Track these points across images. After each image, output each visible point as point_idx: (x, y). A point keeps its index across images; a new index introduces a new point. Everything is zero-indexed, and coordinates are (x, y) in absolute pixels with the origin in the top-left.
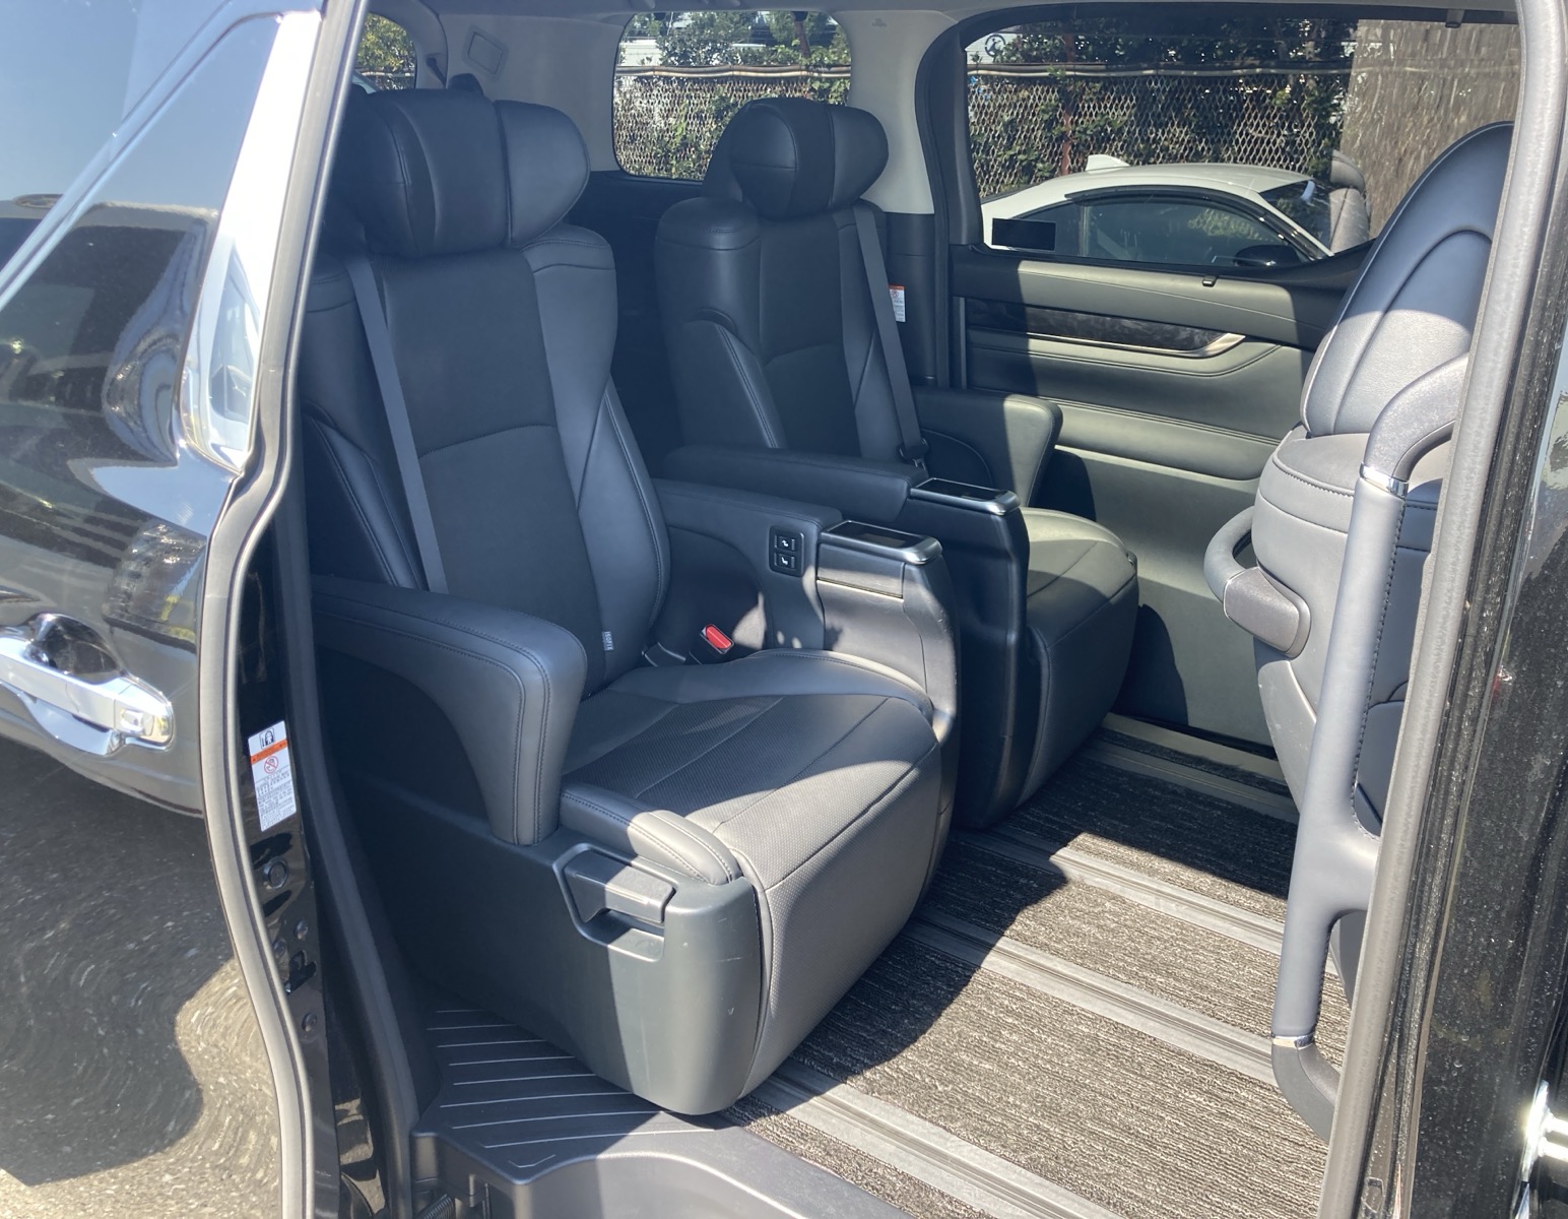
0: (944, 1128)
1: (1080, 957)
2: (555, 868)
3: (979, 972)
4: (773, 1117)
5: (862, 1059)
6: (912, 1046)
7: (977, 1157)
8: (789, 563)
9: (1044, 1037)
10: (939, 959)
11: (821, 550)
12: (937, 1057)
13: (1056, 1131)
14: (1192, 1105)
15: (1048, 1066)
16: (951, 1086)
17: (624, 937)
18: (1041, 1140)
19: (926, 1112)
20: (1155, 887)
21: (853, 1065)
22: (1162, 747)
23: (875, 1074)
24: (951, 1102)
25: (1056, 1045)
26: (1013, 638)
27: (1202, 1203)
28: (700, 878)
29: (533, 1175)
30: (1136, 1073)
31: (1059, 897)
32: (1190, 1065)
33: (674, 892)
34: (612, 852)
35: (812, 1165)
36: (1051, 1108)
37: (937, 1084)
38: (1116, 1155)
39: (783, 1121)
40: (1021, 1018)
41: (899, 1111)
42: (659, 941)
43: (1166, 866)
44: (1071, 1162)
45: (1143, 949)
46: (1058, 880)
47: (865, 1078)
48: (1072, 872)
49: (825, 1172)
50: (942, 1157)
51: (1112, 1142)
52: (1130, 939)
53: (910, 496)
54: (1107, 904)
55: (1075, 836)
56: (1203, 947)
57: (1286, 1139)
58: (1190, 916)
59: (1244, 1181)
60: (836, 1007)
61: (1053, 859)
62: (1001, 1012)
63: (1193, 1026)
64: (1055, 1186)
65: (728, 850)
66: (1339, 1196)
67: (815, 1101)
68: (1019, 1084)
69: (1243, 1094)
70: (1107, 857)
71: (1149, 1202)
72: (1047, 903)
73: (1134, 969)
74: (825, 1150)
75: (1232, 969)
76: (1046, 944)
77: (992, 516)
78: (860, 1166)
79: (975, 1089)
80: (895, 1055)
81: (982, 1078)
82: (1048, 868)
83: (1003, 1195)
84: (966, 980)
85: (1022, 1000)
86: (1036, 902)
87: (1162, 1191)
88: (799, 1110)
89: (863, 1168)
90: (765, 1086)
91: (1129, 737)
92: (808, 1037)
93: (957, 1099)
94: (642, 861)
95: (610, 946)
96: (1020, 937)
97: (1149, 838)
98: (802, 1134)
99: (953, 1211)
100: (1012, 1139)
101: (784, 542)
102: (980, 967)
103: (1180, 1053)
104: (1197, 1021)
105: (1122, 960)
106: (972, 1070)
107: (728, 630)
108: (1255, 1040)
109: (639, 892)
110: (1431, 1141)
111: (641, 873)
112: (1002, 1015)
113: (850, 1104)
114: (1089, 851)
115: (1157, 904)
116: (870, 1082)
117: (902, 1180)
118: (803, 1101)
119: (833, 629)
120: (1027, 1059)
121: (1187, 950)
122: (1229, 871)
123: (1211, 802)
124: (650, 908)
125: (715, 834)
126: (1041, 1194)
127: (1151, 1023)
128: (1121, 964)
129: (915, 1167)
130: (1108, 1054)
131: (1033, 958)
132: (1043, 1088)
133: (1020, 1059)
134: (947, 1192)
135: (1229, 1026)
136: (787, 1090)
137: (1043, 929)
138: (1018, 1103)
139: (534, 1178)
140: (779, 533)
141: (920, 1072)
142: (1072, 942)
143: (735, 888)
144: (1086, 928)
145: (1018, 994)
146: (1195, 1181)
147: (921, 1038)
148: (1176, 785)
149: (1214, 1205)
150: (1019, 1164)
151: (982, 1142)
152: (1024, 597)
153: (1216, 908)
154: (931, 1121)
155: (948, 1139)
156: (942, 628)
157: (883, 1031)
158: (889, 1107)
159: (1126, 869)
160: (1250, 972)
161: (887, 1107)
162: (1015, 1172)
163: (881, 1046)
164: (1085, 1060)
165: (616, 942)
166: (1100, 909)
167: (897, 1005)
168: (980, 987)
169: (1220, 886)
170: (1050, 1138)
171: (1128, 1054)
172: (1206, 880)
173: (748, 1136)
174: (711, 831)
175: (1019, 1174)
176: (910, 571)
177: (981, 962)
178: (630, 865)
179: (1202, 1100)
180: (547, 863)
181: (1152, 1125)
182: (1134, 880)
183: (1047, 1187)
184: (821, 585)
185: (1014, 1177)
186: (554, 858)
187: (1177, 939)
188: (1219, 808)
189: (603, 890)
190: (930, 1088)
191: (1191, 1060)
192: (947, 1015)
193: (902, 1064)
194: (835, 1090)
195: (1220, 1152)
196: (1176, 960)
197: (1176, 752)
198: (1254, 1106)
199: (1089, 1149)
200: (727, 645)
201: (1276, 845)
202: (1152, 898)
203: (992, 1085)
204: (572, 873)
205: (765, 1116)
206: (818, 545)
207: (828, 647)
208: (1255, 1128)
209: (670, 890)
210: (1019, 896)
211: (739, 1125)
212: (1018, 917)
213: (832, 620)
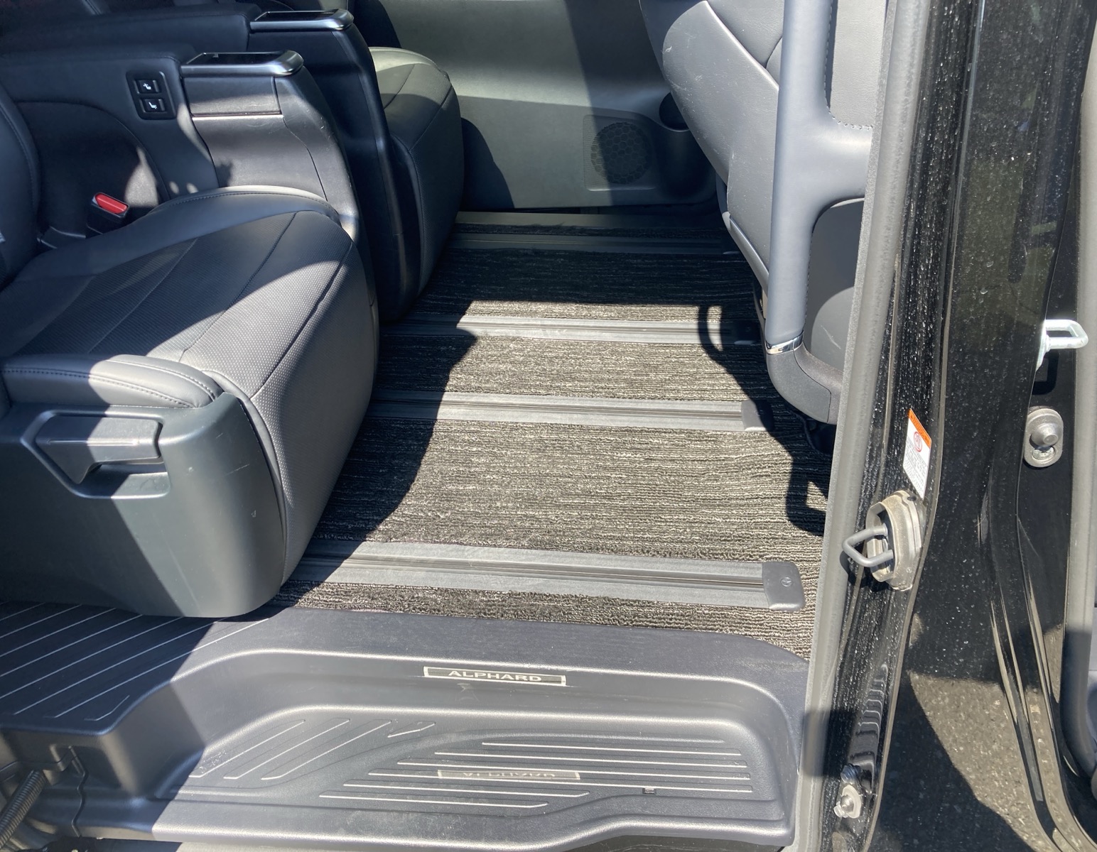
0: (457, 543)
1: (507, 388)
2: (24, 443)
3: (437, 423)
4: (315, 589)
5: (371, 518)
6: (407, 494)
7: (491, 554)
8: (158, 106)
9: (504, 452)
10: (402, 424)
11: (186, 84)
12: (430, 495)
13: (539, 514)
14: (625, 461)
15: (515, 471)
16: (450, 512)
17: (126, 484)
18: (532, 524)
19: (438, 538)
20: (539, 323)
21: (366, 525)
22: (505, 226)
23: (386, 524)
24: (454, 523)
25: (515, 454)
26: (381, 144)
27: (659, 524)
28: (182, 405)
29: (114, 721)
30: (579, 454)
31: (475, 351)
32: (614, 435)
33: (160, 426)
34: (81, 409)
35: (363, 612)
36: (529, 499)
37: (438, 514)
38: (589, 514)
39: (325, 589)
40: (482, 444)
41: (417, 544)
42: (161, 478)
43: (541, 307)
44: (560, 531)
45: (548, 368)
46: (468, 341)
47: (380, 531)
48: (477, 331)
49: (377, 613)
50: (465, 565)
51: (584, 507)
52: (537, 364)
53: (252, 31)
54: (511, 345)
55: (469, 306)
56: (588, 354)
57: (694, 461)
58: (571, 335)
59: (680, 498)
60: (336, 487)
61: (459, 326)
62: (466, 446)
63: (604, 408)
64: (556, 553)
65: (201, 372)
66: (854, 456)
67: (346, 563)
68: (499, 491)
69: (656, 441)
70: (497, 313)
71: (624, 537)
72: (468, 359)
73: (548, 383)
74: (369, 597)
75: (614, 362)
76: (479, 387)
77: (334, 33)
78: (403, 597)
79: (469, 507)
80: (396, 506)
81: (471, 497)
82: (458, 334)
83: (521, 574)
84: (430, 433)
85: (477, 432)
86: (459, 360)
87: (630, 526)
88: (335, 574)
89: (406, 598)
90: (300, 568)
91: (478, 225)
92: (322, 517)
93: (458, 519)
94: (116, 409)
95: (114, 497)
96: (457, 389)
97: (521, 291)
98: (346, 592)
99: (489, 601)
100: (511, 531)
101: (145, 85)
102: (436, 420)
103: (602, 429)
104: (606, 403)
105: (537, 380)
106: (460, 495)
107: (120, 195)
108: (648, 403)
109: (125, 436)
110: (963, 370)
111: (120, 419)
112: (467, 448)
113: (376, 555)
114: (481, 313)
115: (546, 335)
116: (385, 532)
117: (440, 595)
118: (336, 567)
119: (223, 166)
120: (498, 471)
121: (578, 359)
122: (584, 297)
123: (553, 254)
124: (142, 448)
125: (182, 362)
126: (548, 562)
127: (575, 416)
128: (538, 383)
129: (445, 580)
130: (554, 448)
131: (473, 400)
132: (518, 488)
133: (494, 473)
134: (479, 589)
135: (627, 400)
136: (318, 563)
137: (472, 377)
138: (504, 505)
139: (116, 723)
140: (137, 77)
141: (422, 511)
142: (497, 380)
143: (220, 404)
144: (502, 367)
145: (473, 429)
146: (648, 511)
147: (412, 486)
148: (524, 249)
149: (667, 522)
150: (523, 547)
151: (490, 542)
152: (381, 109)
153: (586, 324)
154: (445, 543)
155: (463, 550)
156: (326, 135)
157: (380, 491)
158: (409, 545)
159: (514, 317)
160: (626, 359)
161: (406, 546)
162: (523, 554)
163: (383, 502)
164: (540, 458)
165: (119, 491)
166: (507, 350)
167: (383, 468)
168: (442, 433)
169: (583, 309)
170: (538, 520)
171: (567, 442)
172: (572, 308)
173: (300, 611)
174: (177, 361)
175: (527, 554)
176: (281, 84)
177: (436, 416)
178: (105, 416)
179: (630, 455)
180: (13, 440)
181: (604, 484)
182: (523, 323)
183: (550, 555)
184: (197, 121)
185: (524, 558)
186: (19, 433)
187: (569, 354)
188: (560, 256)
189: (86, 448)
190: (434, 519)
191: (610, 431)
192: (425, 461)
193: (405, 510)
194: (359, 549)
195: (657, 485)
196: (574, 368)
197: (516, 227)
198: (665, 446)
199: (569, 518)
200: (123, 209)
201: (608, 270)
202: (540, 331)
203: (480, 499)
204: (45, 442)
205: (308, 591)
206: (182, 81)
207: (224, 183)
208: (673, 460)
209: (155, 425)
210: (445, 360)
211: (288, 607)
212: (451, 375)
213: (219, 157)
